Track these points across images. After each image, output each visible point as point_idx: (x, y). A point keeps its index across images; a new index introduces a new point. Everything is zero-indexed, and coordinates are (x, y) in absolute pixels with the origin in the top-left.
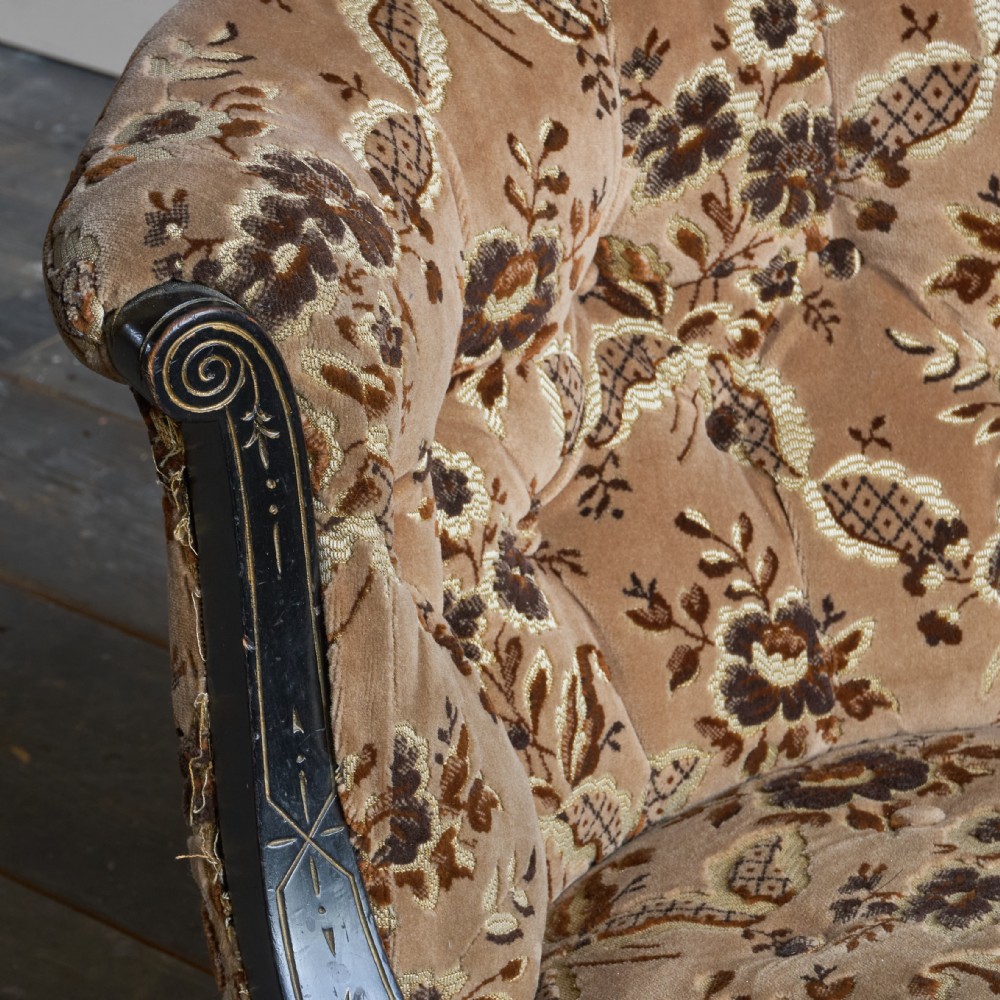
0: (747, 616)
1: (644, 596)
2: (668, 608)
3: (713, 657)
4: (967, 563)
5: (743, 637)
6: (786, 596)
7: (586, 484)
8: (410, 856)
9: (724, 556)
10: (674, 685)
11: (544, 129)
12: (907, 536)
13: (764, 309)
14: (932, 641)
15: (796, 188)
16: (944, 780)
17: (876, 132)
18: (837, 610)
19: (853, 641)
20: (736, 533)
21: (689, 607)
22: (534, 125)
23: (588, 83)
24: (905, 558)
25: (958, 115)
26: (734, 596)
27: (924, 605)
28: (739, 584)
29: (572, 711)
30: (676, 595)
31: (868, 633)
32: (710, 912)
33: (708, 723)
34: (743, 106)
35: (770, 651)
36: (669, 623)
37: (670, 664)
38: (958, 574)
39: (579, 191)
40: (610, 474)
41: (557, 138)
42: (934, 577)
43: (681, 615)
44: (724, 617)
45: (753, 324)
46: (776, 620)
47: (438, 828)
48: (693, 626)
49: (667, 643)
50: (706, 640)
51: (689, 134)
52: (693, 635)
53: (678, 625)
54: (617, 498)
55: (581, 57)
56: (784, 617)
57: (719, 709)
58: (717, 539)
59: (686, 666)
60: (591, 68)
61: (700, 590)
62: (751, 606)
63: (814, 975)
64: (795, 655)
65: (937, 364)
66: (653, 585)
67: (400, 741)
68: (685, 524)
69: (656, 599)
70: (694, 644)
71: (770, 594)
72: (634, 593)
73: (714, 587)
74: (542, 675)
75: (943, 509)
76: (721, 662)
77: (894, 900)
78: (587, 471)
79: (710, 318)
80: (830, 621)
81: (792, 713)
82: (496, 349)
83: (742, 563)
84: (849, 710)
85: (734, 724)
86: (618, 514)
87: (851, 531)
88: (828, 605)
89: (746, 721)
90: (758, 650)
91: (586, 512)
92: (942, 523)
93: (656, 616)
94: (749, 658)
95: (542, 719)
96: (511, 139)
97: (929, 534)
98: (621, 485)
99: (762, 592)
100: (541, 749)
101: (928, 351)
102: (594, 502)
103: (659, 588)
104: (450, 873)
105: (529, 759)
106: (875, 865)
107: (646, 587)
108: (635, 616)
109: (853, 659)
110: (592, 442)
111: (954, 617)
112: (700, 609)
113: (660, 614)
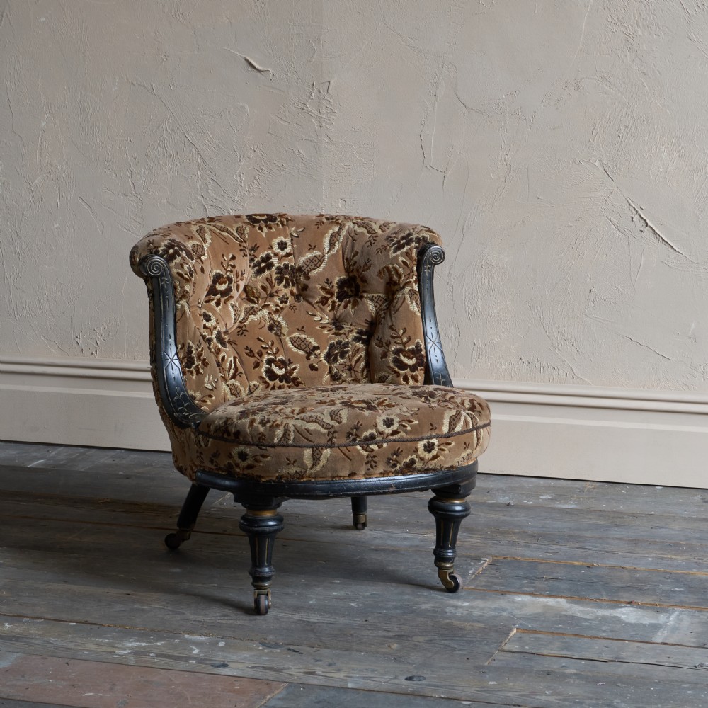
2: (254, 353)
3: (263, 364)
4: (319, 354)
5: (270, 362)
6: (280, 357)
7: (239, 329)
8: (190, 368)
9: (267, 346)
10: (254, 368)
11: (231, 256)
12: (307, 348)
13: (281, 305)
14: (312, 370)
15: (287, 279)
17: (303, 269)
18: (291, 361)
19: (295, 369)
20: (270, 343)
21: (258, 354)
22: (228, 254)
23: (241, 250)
24: (306, 352)
25: (320, 266)
26: (268, 354)
27: (310, 362)
28: (270, 352)
29: (230, 364)
30: (256, 352)
31: (298, 367)
33: (261, 377)
34: (275, 261)
35: (276, 366)
36: (254, 356)
37: (254, 364)
38: (317, 356)
39: (238, 269)
40: (244, 328)
41: (233, 258)
42: (312, 357)
43: (257, 355)
44: (266, 357)
45: (278, 308)
47: (196, 363)
48: (259, 357)
49: (253, 360)
50: (262, 361)
51: (263, 265)
52: (259, 359)
53: (256, 357)
54: (245, 333)
55: (240, 245)
56: (279, 360)
57: (264, 375)
58: (266, 343)
59: (257, 365)
60: (242, 248)
61: (261, 351)
62: (272, 357)
64: (282, 369)
65: (317, 318)
66: (251, 348)
67: (189, 344)
68: (258, 339)
69: (251, 351)
70: (259, 361)
71: (277, 356)
72: (247, 349)
73: (264, 351)
74: (224, 356)
75: (315, 344)
76: (265, 366)
78: (239, 327)
79: (269, 305)
80: (290, 363)
81: (281, 381)
82: (219, 296)
83: (271, 348)
84: (294, 384)
85: (267, 379)
86: (245, 336)
87: (295, 347)
88: (289, 360)
89: (270, 380)
90: (273, 365)
91: (238, 335)
92: (314, 347)
93: (251, 354)
94: (271, 366)
95: (224, 364)
96: (223, 255)
97: (312, 348)
98: (246, 331)
99: (275, 354)
100: (223, 369)
101: (315, 315)
102: (240, 333)
104: (198, 373)
105: (220, 369)
107: (249, 349)
108: (246, 353)
109: (295, 372)
110: (240, 322)
111: (316, 365)
112: (261, 355)
113: (252, 354)
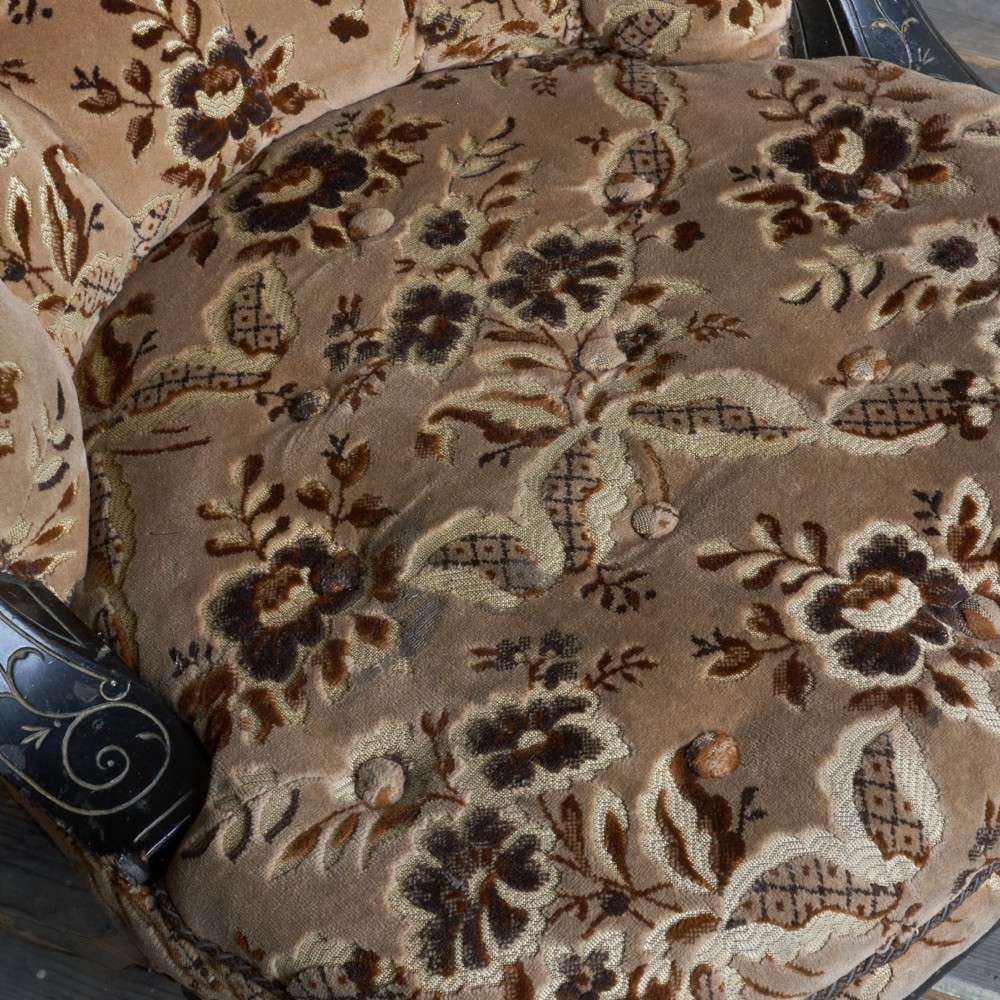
0: (184, 71)
1: (91, 85)
2: (114, 89)
3: (164, 116)
5: (184, 93)
6: (214, 37)
9: (152, 23)
10: (136, 154)
14: (344, 39)
16: (382, 174)
18: (259, 37)
19: (278, 57)
21: (133, 82)
26: (169, 57)
27: (332, 11)
28: (171, 44)
30: (118, 74)
31: (289, 46)
32: (222, 378)
33: (172, 173)
35: (211, 94)
36: (120, 101)
37: (129, 138)
43: (128, 91)
44: (165, 79)
46: (210, 64)
48: (140, 97)
49: (120, 120)
50: (154, 105)
52: (142, 105)
53: (127, 101)
56: (216, 58)
57: (179, 157)
58: (143, 10)
59: (143, 133)
61: (139, 63)
62: (187, 60)
63: (332, 449)
64: (233, 87)
66: (96, 73)
68: (110, 5)
69: (102, 84)
70: (144, 112)
71: (200, 44)
72: (81, 86)
73: (150, 57)
74: (20, 204)
76: (170, 120)
77: (377, 337)
80: (255, 47)
81: (240, 132)
83: (170, 25)
84: (285, 110)
85: (194, 163)
86: (47, 13)
88: (250, 34)
89: (202, 157)
90: (200, 96)
91: (17, 19)
93: (106, 97)
94: (195, 105)
95: (32, 245)
99: (192, 45)
100: (37, 271)
102: (22, 8)
103: (103, 74)
105: (29, 285)
106: (350, 297)
107: (90, 77)
108: (87, 106)
109: (280, 72)
111: (358, 15)
112: (143, 80)
113: (110, 95)
